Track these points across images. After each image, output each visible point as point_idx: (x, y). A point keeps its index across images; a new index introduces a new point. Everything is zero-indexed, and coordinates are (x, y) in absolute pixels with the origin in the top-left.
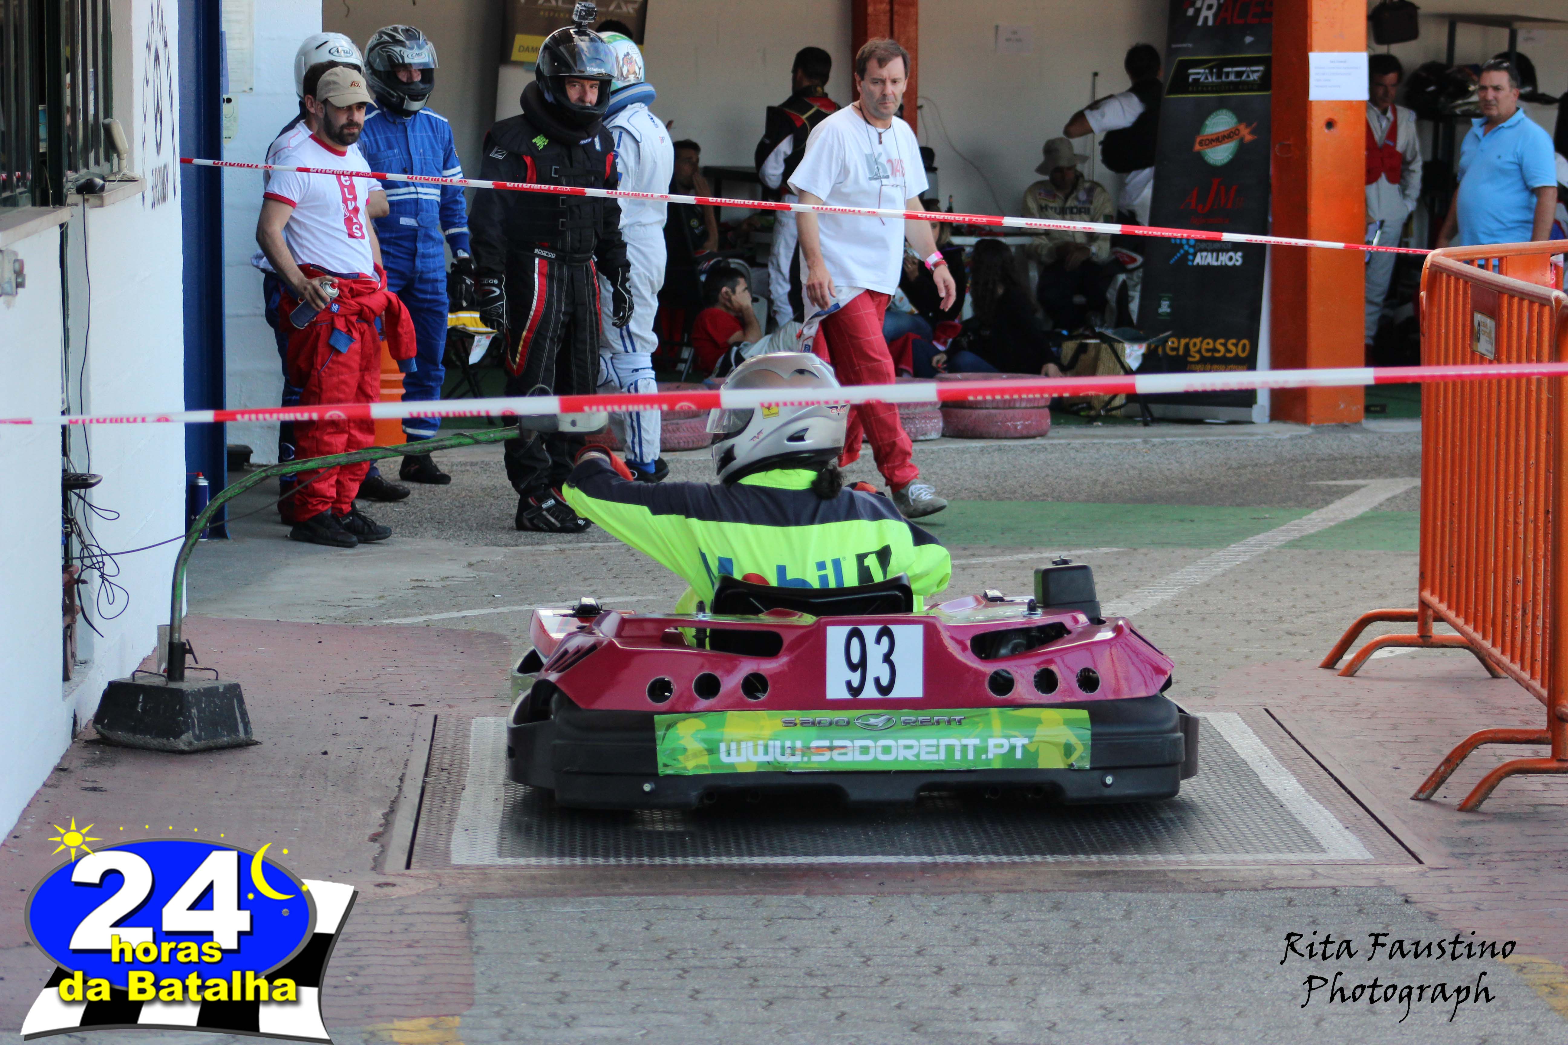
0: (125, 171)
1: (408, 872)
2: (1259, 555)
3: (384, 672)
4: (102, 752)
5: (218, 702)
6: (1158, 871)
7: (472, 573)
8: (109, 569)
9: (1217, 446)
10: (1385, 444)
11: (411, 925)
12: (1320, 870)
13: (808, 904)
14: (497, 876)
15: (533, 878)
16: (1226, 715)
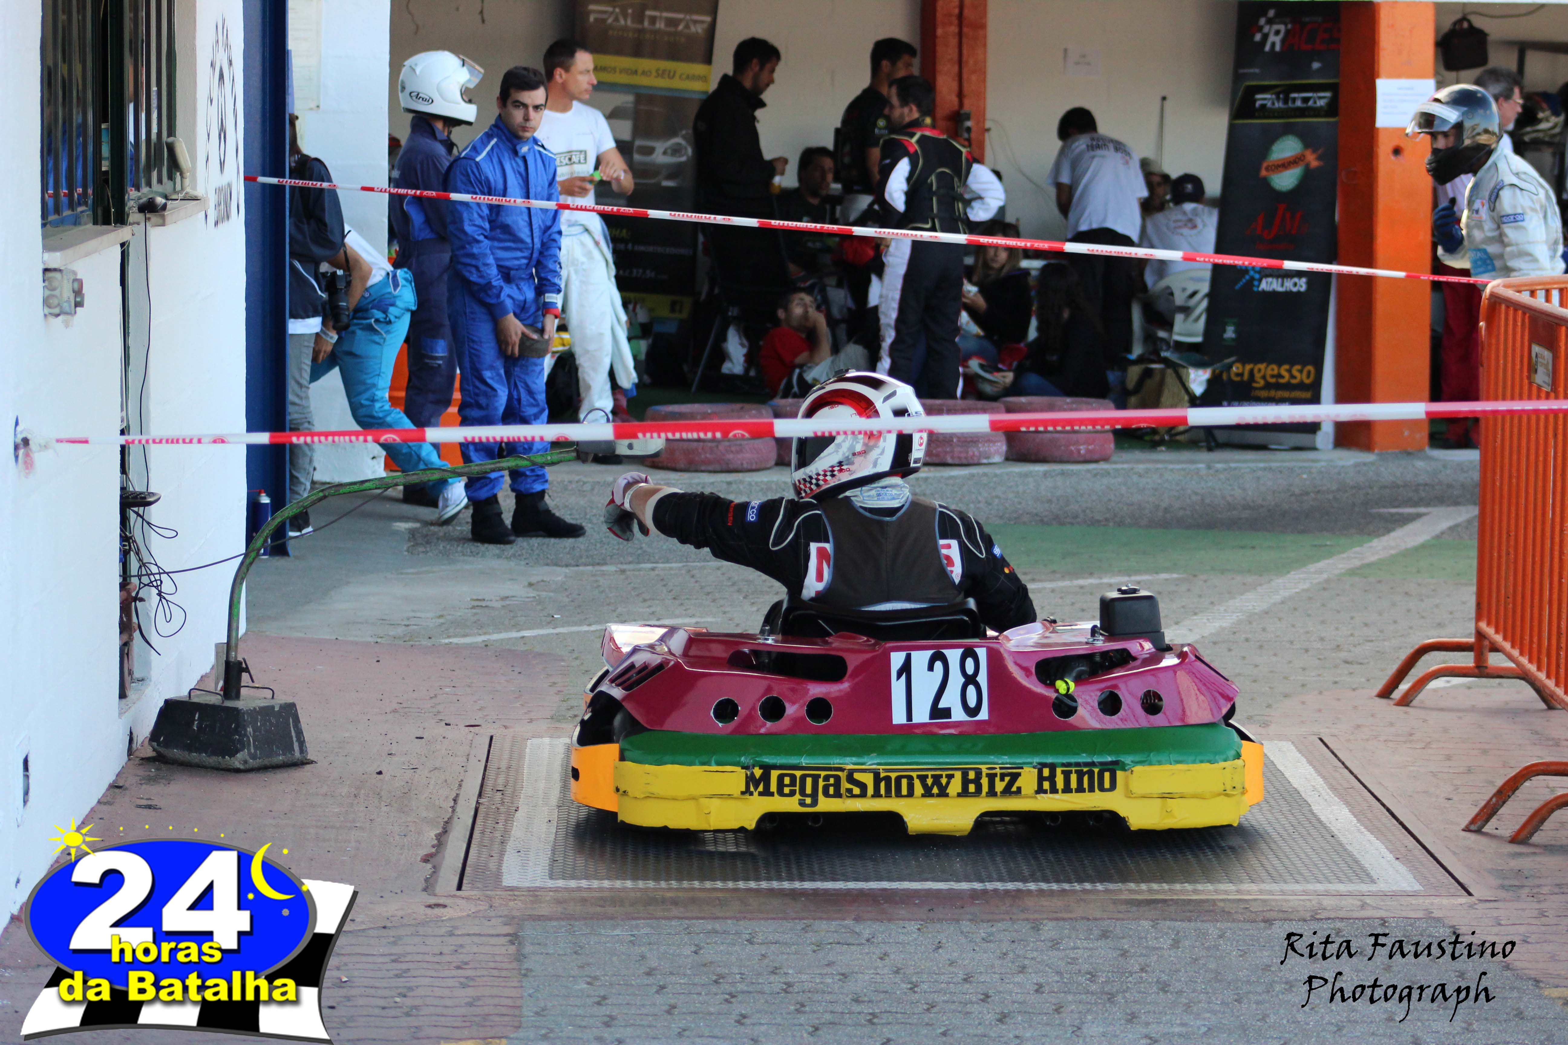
0: (188, 190)
1: (459, 893)
2: (1319, 583)
3: (441, 692)
4: (157, 769)
5: (273, 721)
6: (1207, 901)
7: (532, 593)
8: (167, 587)
9: (1281, 472)
10: (1448, 472)
11: (461, 946)
12: (1368, 900)
13: (857, 930)
14: (548, 898)
15: (584, 901)
16: (1281, 744)
